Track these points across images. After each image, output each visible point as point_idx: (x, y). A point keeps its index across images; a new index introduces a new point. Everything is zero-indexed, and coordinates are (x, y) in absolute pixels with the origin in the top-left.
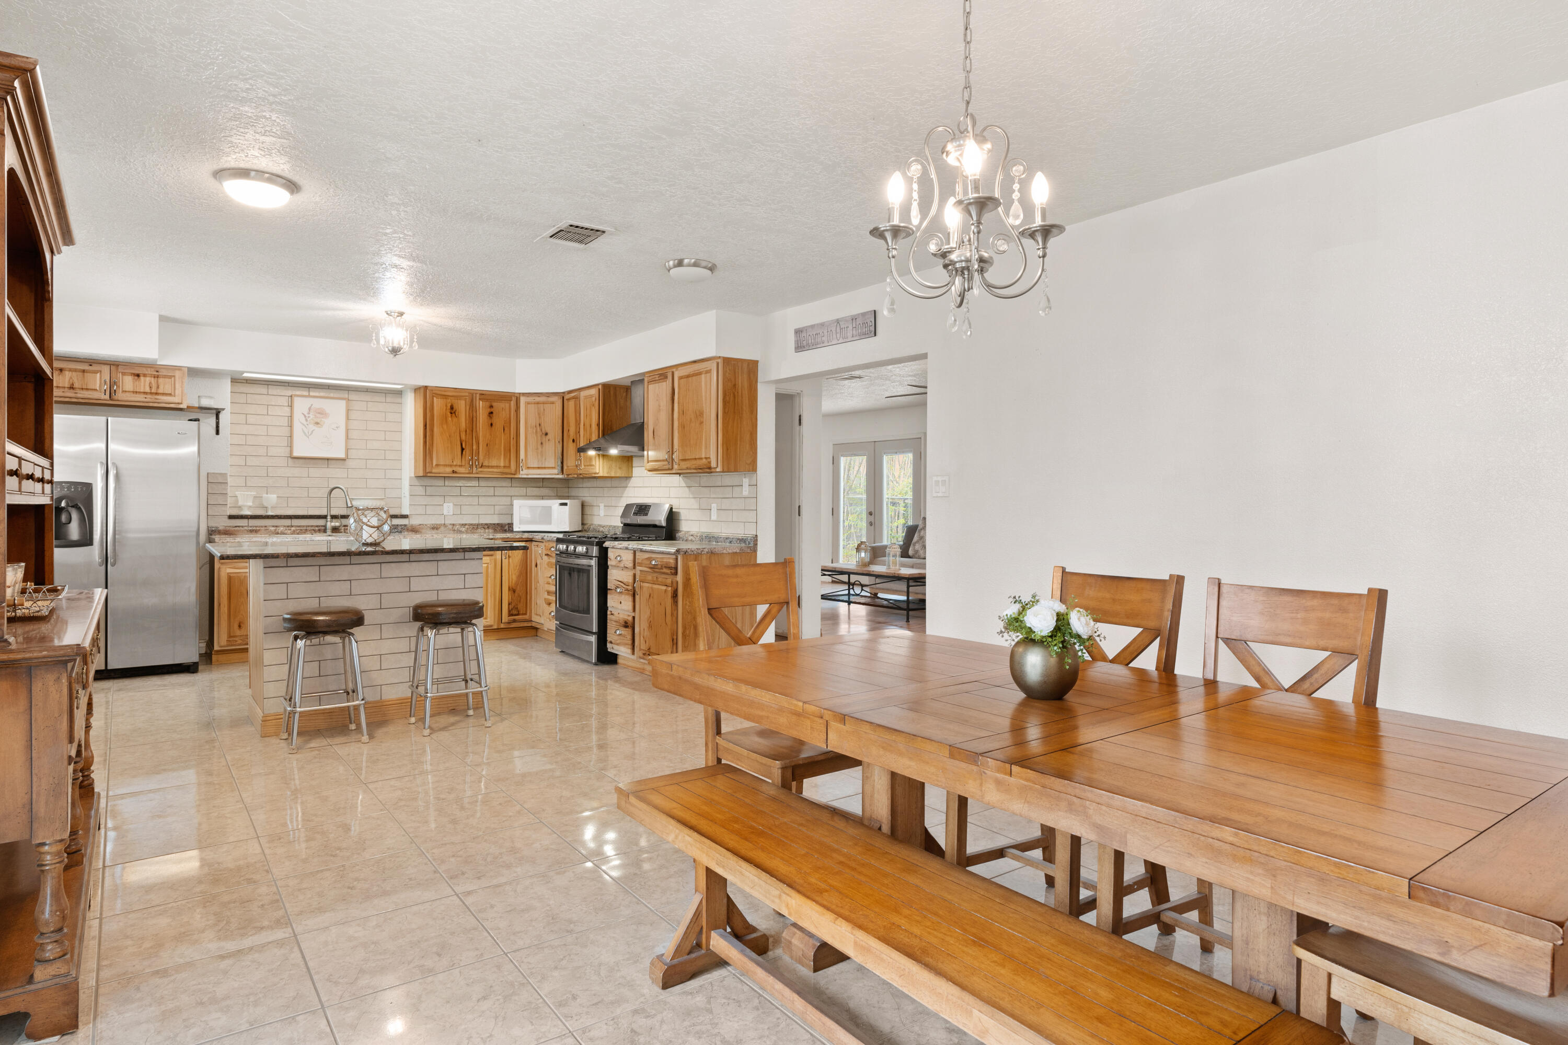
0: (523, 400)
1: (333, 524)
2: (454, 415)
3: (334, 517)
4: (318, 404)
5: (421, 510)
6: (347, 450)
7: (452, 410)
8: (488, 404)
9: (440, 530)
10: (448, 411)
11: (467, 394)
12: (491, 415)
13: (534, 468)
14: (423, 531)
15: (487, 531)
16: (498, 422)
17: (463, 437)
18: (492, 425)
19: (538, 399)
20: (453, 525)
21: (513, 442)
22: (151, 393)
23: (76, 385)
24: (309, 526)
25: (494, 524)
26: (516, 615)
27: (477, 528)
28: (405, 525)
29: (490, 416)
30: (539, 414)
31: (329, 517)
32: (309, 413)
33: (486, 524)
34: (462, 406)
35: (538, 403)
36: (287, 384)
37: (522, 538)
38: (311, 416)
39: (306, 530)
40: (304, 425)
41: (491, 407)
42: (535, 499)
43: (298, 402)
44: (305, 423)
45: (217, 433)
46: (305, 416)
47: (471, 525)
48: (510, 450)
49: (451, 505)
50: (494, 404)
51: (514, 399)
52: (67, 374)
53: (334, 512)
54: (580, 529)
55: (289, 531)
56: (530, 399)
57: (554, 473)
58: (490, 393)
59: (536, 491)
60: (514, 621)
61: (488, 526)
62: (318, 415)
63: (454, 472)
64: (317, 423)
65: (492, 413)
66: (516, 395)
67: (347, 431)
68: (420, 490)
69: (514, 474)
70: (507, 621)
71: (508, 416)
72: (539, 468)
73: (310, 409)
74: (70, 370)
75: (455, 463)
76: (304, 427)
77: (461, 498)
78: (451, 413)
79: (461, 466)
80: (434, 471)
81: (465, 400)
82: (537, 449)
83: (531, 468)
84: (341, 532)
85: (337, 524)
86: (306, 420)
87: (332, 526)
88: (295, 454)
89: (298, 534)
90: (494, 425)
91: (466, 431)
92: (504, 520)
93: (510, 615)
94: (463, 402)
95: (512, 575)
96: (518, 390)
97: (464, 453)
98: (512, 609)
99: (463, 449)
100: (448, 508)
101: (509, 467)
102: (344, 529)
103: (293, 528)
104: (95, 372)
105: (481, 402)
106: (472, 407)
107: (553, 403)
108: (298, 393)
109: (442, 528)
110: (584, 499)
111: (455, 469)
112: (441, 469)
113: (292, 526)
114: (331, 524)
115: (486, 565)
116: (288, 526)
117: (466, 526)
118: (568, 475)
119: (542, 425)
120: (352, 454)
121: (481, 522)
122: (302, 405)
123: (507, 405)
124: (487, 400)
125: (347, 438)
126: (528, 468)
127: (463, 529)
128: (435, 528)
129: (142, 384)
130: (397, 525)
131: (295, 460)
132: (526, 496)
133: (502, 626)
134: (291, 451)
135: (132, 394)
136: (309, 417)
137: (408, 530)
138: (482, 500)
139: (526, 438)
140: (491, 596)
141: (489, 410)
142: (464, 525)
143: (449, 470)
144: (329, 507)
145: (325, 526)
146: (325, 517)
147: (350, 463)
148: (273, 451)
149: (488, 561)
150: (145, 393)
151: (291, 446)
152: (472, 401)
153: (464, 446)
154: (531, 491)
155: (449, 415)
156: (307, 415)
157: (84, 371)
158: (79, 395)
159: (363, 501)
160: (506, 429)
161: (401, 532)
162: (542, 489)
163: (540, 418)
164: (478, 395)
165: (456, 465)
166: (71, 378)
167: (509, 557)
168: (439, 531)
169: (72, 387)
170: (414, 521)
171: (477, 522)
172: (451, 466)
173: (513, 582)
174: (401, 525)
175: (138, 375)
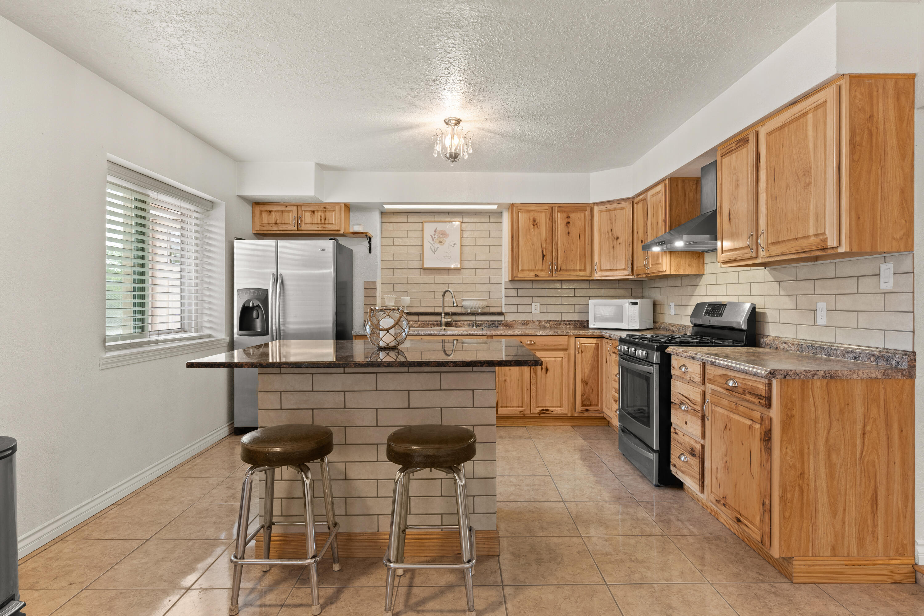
0: (596, 209)
1: (446, 320)
2: (536, 226)
3: (447, 314)
4: (441, 227)
5: (514, 309)
6: (462, 262)
7: (535, 223)
8: (565, 215)
9: (529, 325)
10: (531, 223)
11: (547, 208)
12: (568, 225)
13: (606, 270)
14: (515, 326)
15: (568, 327)
16: (575, 230)
17: (544, 246)
18: (569, 233)
19: (609, 207)
20: (540, 321)
21: (588, 248)
22: (321, 224)
23: (279, 222)
24: (430, 321)
25: (575, 321)
26: (588, 406)
27: (560, 324)
28: (501, 321)
29: (567, 226)
30: (611, 220)
31: (443, 314)
32: (435, 235)
33: (568, 321)
34: (543, 219)
35: (610, 210)
36: (420, 214)
37: (593, 335)
38: (437, 237)
39: (428, 324)
40: (431, 244)
41: (568, 217)
42: (611, 299)
43: (426, 225)
44: (432, 242)
45: (370, 252)
46: (432, 237)
47: (555, 321)
48: (585, 255)
49: (538, 304)
50: (571, 215)
51: (588, 209)
52: (274, 214)
53: (447, 310)
54: (652, 327)
55: (416, 325)
56: (603, 207)
57: (625, 274)
58: (568, 205)
59: (612, 292)
60: (587, 411)
61: (569, 322)
62: (441, 236)
63: (536, 276)
64: (440, 242)
65: (569, 223)
66: (591, 205)
67: (462, 246)
68: (513, 292)
69: (590, 277)
70: (580, 410)
71: (583, 225)
72: (611, 270)
73: (435, 231)
74: (275, 211)
75: (537, 268)
76: (431, 245)
77: (546, 299)
78: (534, 225)
79: (542, 270)
80: (519, 275)
81: (546, 213)
82: (609, 252)
83: (604, 270)
84: (453, 326)
85: (449, 320)
86: (433, 240)
87: (445, 322)
88: (426, 266)
89: (422, 327)
90: (570, 233)
91: (546, 240)
92: (581, 318)
93: (583, 405)
94: (543, 215)
95: (584, 368)
96: (592, 201)
97: (545, 259)
98: (585, 400)
99: (543, 256)
100: (536, 307)
101: (585, 270)
102: (455, 324)
103: (419, 323)
104: (289, 212)
105: (559, 214)
106: (552, 218)
107: (623, 209)
108: (427, 219)
109: (531, 324)
110: (656, 298)
111: (537, 273)
112: (526, 274)
113: (419, 321)
114: (445, 320)
115: (560, 359)
116: (416, 321)
117: (551, 323)
118: (637, 275)
119: (614, 230)
120: (466, 265)
121: (563, 319)
122: (430, 228)
123: (582, 215)
124: (564, 212)
125: (462, 252)
126: (602, 270)
127: (548, 325)
128: (525, 323)
129: (316, 218)
130: (495, 321)
131: (426, 271)
132: (603, 297)
133: (576, 415)
134: (423, 264)
135: (310, 225)
136: (435, 237)
137: (503, 325)
138: (564, 301)
139: (599, 244)
140: (565, 387)
141: (567, 220)
142: (548, 322)
143: (532, 274)
144: (443, 307)
145: (440, 321)
146: (439, 314)
147: (464, 272)
148: (411, 265)
149: (562, 356)
150: (317, 224)
151: (422, 260)
152: (551, 213)
153: (544, 253)
154: (607, 292)
155: (532, 226)
156: (433, 236)
157: (283, 211)
158: (280, 229)
159: (470, 301)
160: (581, 236)
161: (498, 327)
162: (617, 290)
163: (611, 223)
164: (556, 208)
165: (538, 270)
166: (276, 217)
167: (582, 352)
168: (528, 327)
169: (276, 223)
170: (509, 318)
171: (560, 319)
172: (534, 270)
173: (586, 375)
174: (498, 321)
175: (314, 212)
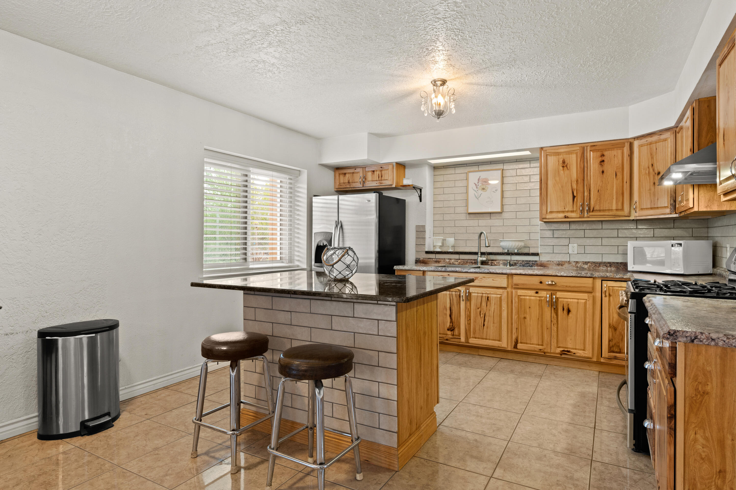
0: (636, 144)
1: (481, 259)
2: (565, 168)
3: (483, 254)
4: (483, 175)
5: (549, 250)
6: (502, 205)
7: (564, 164)
8: (599, 154)
9: (564, 266)
10: (561, 165)
11: (578, 148)
12: (602, 163)
13: (647, 209)
14: (550, 266)
15: (609, 269)
16: (609, 169)
17: (575, 186)
18: (603, 172)
19: (650, 139)
20: (577, 262)
21: (627, 187)
22: (379, 180)
23: (350, 181)
24: (469, 260)
25: (617, 263)
26: (617, 352)
27: (599, 266)
28: (536, 261)
29: (601, 165)
30: (651, 154)
31: (479, 254)
32: (478, 183)
33: (609, 263)
34: (573, 160)
35: (651, 143)
36: (466, 165)
37: (623, 278)
38: (480, 184)
39: (467, 262)
40: (475, 191)
41: (603, 155)
42: (664, 240)
43: (471, 175)
44: (476, 189)
45: (421, 201)
46: (476, 185)
47: (594, 263)
48: (623, 194)
49: (576, 245)
50: (606, 153)
51: (627, 146)
52: (347, 175)
53: (483, 250)
55: (457, 263)
56: (644, 141)
57: (667, 213)
58: (603, 143)
59: (666, 232)
60: (616, 358)
61: (610, 264)
62: (484, 183)
63: (566, 217)
64: (483, 189)
65: (603, 161)
66: (630, 140)
67: (502, 192)
68: (549, 234)
69: (629, 216)
70: (607, 356)
71: (620, 162)
72: (651, 208)
73: (479, 180)
74: (349, 173)
75: (566, 210)
76: (475, 193)
77: (585, 239)
78: (563, 167)
79: (572, 211)
80: (547, 217)
81: (577, 154)
82: (650, 190)
83: (644, 209)
84: (489, 265)
85: (484, 259)
86: (477, 188)
87: (481, 260)
88: (470, 211)
89: (462, 265)
90: (605, 172)
91: (577, 181)
92: (619, 259)
93: (610, 351)
94: (574, 156)
95: (613, 313)
96: (631, 135)
97: (575, 200)
98: (613, 346)
99: (574, 197)
100: (573, 248)
101: (622, 209)
102: (491, 263)
103: (459, 261)
104: (357, 173)
105: (591, 152)
106: (583, 157)
107: (665, 140)
108: (472, 170)
109: (566, 265)
111: (567, 214)
112: (554, 215)
113: (459, 259)
114: (480, 259)
115: (584, 301)
116: (457, 259)
117: (589, 264)
118: (680, 213)
119: (655, 165)
120: (506, 208)
121: (604, 261)
122: (474, 177)
123: (620, 152)
124: (598, 150)
125: (502, 197)
126: (642, 209)
127: (586, 266)
128: (560, 264)
129: (375, 176)
130: (530, 261)
131: (471, 215)
132: (654, 238)
133: (602, 360)
134: (468, 209)
135: (371, 182)
136: (478, 185)
137: (537, 265)
138: (605, 241)
139: (640, 181)
140: (589, 330)
141: (600, 159)
142: (586, 263)
143: (562, 215)
144: (480, 247)
145: (477, 260)
146: (476, 253)
147: (505, 215)
148: (458, 210)
149: (587, 298)
150: (376, 180)
151: (467, 206)
152: (583, 153)
153: (575, 194)
154: (658, 232)
155: (561, 168)
156: (477, 184)
157: (353, 173)
158: (352, 186)
159: (506, 242)
160: (618, 174)
161: (532, 266)
162: (672, 230)
163: (652, 158)
164: (589, 147)
165: (568, 211)
166: (348, 177)
167: (610, 295)
168: (563, 267)
169: (349, 182)
170: (543, 258)
171: (600, 261)
172: (563, 212)
173: (615, 320)
174: (533, 261)
175: (374, 171)
